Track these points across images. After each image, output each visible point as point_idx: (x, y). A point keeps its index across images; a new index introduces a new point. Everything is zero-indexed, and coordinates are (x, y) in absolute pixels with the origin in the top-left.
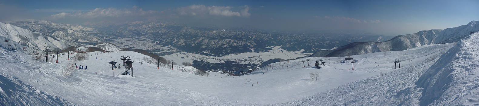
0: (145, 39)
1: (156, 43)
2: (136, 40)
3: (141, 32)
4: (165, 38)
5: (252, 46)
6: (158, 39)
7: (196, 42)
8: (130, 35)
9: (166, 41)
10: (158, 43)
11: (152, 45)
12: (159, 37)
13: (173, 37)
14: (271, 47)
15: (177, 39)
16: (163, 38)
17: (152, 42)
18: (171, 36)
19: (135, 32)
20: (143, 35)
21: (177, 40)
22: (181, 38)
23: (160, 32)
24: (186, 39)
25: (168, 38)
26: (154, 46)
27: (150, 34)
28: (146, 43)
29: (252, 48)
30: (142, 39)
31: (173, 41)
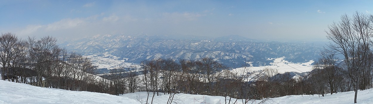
0: (109, 56)
1: (123, 61)
2: (99, 57)
3: (104, 48)
4: (135, 54)
5: (248, 59)
6: (126, 55)
7: (177, 57)
8: (91, 51)
9: (136, 57)
10: (127, 60)
11: (119, 63)
12: (128, 53)
13: (146, 52)
14: (272, 59)
15: (150, 54)
16: (132, 54)
17: (119, 59)
18: (142, 51)
19: (96, 47)
20: (107, 51)
21: (151, 56)
22: (156, 52)
23: (128, 47)
24: (162, 53)
25: (139, 54)
26: (122, 64)
27: (115, 50)
28: (110, 60)
29: (248, 61)
30: (105, 56)
31: (147, 57)
